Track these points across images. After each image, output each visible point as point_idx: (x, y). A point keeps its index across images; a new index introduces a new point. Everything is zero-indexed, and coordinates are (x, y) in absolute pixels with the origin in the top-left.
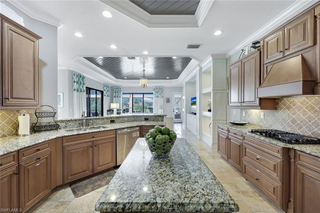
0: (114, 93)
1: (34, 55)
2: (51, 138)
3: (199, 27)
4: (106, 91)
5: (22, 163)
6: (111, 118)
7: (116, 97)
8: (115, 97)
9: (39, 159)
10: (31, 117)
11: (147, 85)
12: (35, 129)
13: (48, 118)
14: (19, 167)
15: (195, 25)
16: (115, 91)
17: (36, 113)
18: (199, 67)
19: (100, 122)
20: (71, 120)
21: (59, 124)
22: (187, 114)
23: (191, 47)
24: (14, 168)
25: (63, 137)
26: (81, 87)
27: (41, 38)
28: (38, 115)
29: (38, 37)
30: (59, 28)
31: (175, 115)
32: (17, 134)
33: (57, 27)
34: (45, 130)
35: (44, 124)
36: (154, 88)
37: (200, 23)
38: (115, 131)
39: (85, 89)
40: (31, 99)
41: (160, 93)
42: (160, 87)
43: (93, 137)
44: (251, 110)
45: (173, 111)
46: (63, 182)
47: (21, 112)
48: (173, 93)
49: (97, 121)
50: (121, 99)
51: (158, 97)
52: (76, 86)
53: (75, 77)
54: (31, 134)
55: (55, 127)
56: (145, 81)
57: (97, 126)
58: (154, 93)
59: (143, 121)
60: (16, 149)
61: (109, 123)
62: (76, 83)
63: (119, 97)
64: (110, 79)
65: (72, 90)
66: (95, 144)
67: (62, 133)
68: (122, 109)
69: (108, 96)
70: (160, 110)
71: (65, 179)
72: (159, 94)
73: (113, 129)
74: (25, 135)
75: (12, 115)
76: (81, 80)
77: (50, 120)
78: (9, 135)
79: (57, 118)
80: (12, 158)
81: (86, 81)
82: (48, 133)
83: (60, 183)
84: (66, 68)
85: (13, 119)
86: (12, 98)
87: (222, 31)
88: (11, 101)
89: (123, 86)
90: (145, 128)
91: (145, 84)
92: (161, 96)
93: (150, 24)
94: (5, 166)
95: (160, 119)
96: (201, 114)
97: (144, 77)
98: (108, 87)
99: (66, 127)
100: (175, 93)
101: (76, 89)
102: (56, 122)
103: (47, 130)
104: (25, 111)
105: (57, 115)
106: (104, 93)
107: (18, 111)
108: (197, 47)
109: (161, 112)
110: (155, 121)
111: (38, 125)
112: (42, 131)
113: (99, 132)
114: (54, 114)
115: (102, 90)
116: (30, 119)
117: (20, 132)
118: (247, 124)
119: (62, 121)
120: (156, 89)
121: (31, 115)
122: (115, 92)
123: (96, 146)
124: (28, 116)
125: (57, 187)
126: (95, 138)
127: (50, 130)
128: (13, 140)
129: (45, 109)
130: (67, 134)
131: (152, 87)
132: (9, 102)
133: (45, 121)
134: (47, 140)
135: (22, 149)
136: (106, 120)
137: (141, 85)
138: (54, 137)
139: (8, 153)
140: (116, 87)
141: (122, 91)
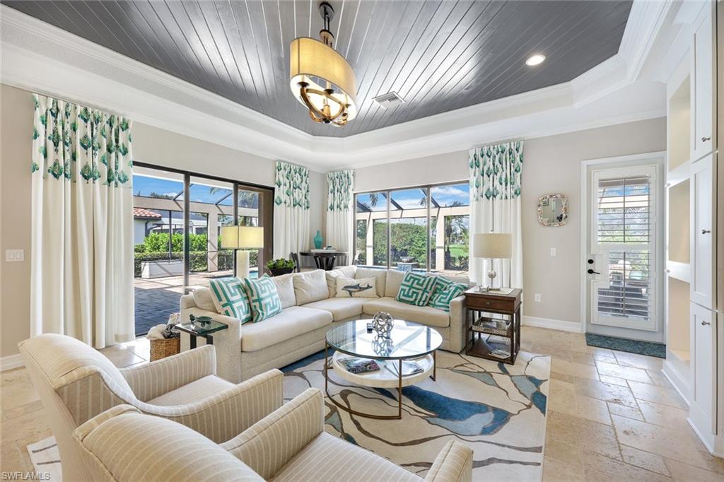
0: (331, 195)
7: (335, 207)
8: (332, 208)
16: (331, 187)
31: (601, 292)
36: (472, 152)
41: (503, 174)
45: (585, 266)
48: (589, 167)
50: (350, 214)
51: (491, 195)
58: (473, 180)
63: (342, 206)
69: (297, 204)
70: (485, 262)
72: (497, 182)
89: (355, 167)
92: (510, 192)
100: (600, 168)
106: (279, 193)
109: (492, 276)
115: (270, 184)
120: (481, 160)
122: (333, 192)
140: (333, 172)
141: (351, 186)
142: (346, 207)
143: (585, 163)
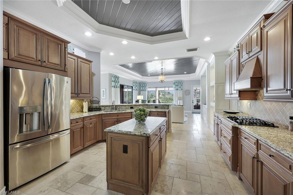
0: (141, 88)
1: (89, 71)
2: (96, 114)
3: (187, 38)
4: (135, 87)
5: (85, 124)
6: (131, 105)
8: (142, 90)
9: (91, 123)
10: (88, 103)
11: (165, 80)
12: (90, 109)
13: (96, 104)
14: (84, 125)
15: (185, 38)
16: (142, 86)
17: (90, 101)
18: (207, 63)
19: (124, 108)
20: (107, 106)
21: (101, 107)
22: (203, 105)
23: (189, 50)
24: (82, 125)
25: (102, 114)
26: (116, 84)
27: (92, 62)
28: (92, 102)
29: (91, 62)
30: (101, 53)
31: (194, 106)
32: (82, 112)
33: (100, 53)
34: (94, 111)
35: (94, 108)
36: (174, 82)
37: (187, 36)
38: (131, 113)
39: (119, 86)
40: (88, 94)
41: (180, 86)
42: (180, 81)
43: (118, 116)
44: (243, 101)
45: (192, 102)
46: (102, 139)
47: (84, 100)
48: (192, 86)
49: (122, 107)
50: (147, 92)
51: (177, 90)
52: (113, 84)
53: (112, 78)
54: (88, 112)
55: (99, 109)
56: (162, 77)
57: (122, 110)
58: (174, 87)
59: (154, 108)
60: (83, 116)
61: (130, 108)
62: (113, 82)
64: (137, 77)
65: (111, 87)
66: (119, 120)
67: (102, 112)
68: (147, 100)
69: (136, 90)
71: (103, 137)
72: (178, 87)
73: (130, 112)
74: (86, 112)
75: (81, 102)
76: (117, 80)
77: (96, 105)
78: (80, 112)
79: (100, 104)
80: (81, 120)
81: (120, 80)
82: (95, 112)
83: (100, 139)
84: (107, 72)
85: (81, 104)
86: (81, 94)
87: (211, 38)
88: (81, 95)
89: (148, 82)
90: (152, 113)
91: (163, 80)
92: (180, 89)
93: (152, 42)
94: (79, 123)
95: (166, 107)
96: (210, 105)
97: (162, 74)
98: (136, 83)
99: (105, 109)
100: (194, 86)
101: (113, 86)
102: (100, 106)
103: (95, 111)
104: (86, 100)
105: (100, 103)
107: (83, 100)
108: (195, 50)
109: (180, 103)
110: (162, 109)
111: (91, 107)
112: (93, 111)
113: (121, 113)
114: (99, 102)
115: (132, 86)
116: (88, 105)
117: (84, 111)
118: (239, 113)
119: (103, 106)
121: (88, 102)
123: (119, 121)
124: (87, 102)
125: (99, 141)
126: (119, 116)
127: (97, 111)
128: (81, 114)
129: (95, 99)
130: (104, 113)
131: (173, 81)
132: (80, 95)
133: (95, 105)
134: (95, 114)
135: (85, 117)
136: (127, 107)
137: (159, 80)
138: (98, 114)
139: (80, 118)
140: (142, 82)
141: (147, 86)
142: (146, 90)
143: (192, 85)
